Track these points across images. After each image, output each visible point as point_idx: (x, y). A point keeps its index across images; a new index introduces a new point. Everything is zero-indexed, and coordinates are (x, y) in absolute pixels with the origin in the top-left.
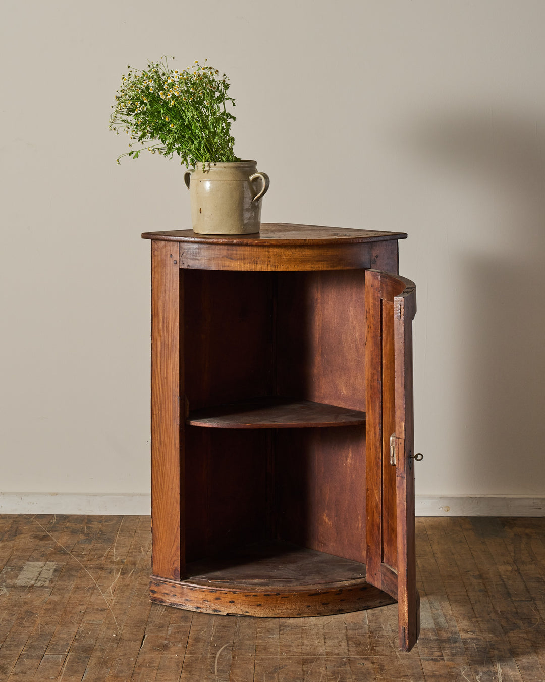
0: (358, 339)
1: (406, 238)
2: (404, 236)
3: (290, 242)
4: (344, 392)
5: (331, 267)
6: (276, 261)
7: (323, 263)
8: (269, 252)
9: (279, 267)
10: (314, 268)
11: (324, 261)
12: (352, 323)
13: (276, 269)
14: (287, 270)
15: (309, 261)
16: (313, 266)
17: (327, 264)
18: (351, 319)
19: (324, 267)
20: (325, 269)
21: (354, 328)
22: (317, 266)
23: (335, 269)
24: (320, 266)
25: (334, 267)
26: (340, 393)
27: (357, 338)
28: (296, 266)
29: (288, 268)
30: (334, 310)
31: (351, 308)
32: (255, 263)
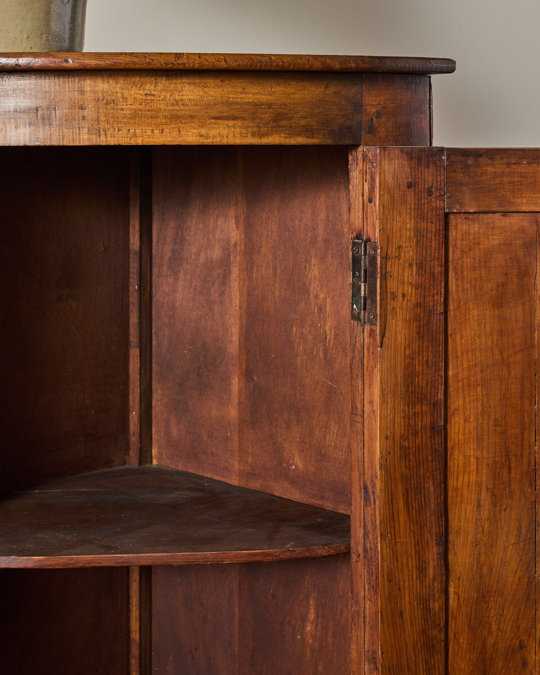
0: (330, 336)
1: (451, 70)
2: (448, 67)
3: (135, 59)
4: (298, 462)
5: (253, 135)
6: (102, 118)
7: (231, 123)
8: (82, 92)
9: (109, 133)
10: (207, 137)
11: (234, 118)
12: (316, 297)
13: (102, 141)
14: (133, 142)
15: (192, 117)
16: (203, 131)
17: (241, 127)
18: (314, 288)
19: (234, 136)
20: (238, 141)
21: (320, 309)
22: (214, 132)
23: (265, 141)
24: (224, 132)
25: (262, 136)
26: (289, 465)
27: (328, 332)
28: (156, 132)
29: (135, 136)
30: (275, 269)
31: (313, 261)
32: (44, 125)
